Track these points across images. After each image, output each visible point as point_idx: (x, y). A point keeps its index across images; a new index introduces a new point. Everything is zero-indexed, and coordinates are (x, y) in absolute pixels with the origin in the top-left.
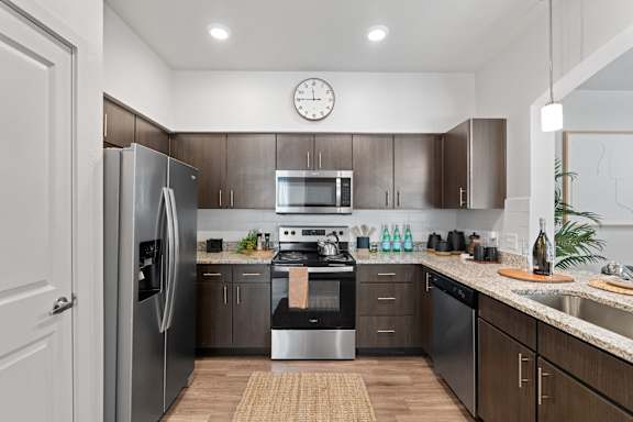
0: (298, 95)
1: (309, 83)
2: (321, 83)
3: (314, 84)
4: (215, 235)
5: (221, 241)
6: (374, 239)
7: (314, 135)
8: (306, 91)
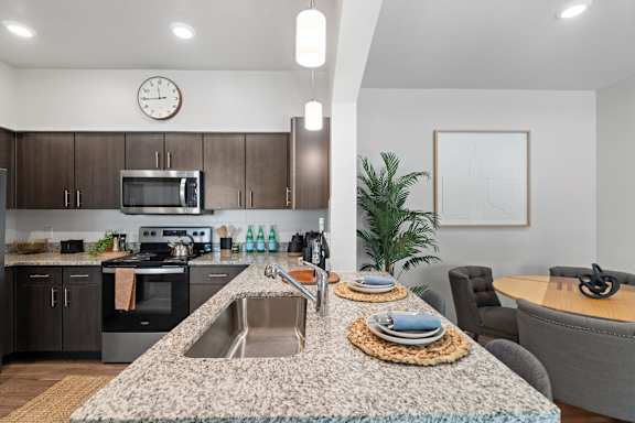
0: (143, 94)
1: (155, 81)
2: (167, 82)
3: (160, 83)
4: (75, 236)
5: (81, 241)
6: (240, 239)
7: (164, 134)
8: (152, 90)
